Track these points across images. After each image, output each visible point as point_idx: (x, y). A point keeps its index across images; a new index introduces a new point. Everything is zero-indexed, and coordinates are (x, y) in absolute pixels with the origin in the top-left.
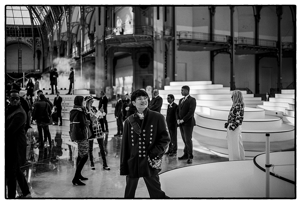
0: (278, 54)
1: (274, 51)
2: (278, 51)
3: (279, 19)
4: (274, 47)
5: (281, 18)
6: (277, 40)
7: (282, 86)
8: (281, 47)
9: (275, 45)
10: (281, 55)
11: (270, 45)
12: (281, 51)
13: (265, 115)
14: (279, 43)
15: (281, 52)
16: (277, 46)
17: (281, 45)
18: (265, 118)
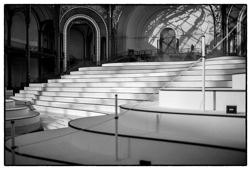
0: (26, 55)
1: (23, 52)
2: (26, 52)
3: (28, 27)
4: (24, 49)
5: (29, 27)
6: (26, 43)
7: (30, 81)
8: (29, 49)
9: (24, 47)
10: (29, 56)
11: (21, 47)
12: (29, 52)
13: (15, 104)
14: (27, 45)
15: (29, 54)
16: (26, 48)
17: (29, 48)
18: (16, 108)
